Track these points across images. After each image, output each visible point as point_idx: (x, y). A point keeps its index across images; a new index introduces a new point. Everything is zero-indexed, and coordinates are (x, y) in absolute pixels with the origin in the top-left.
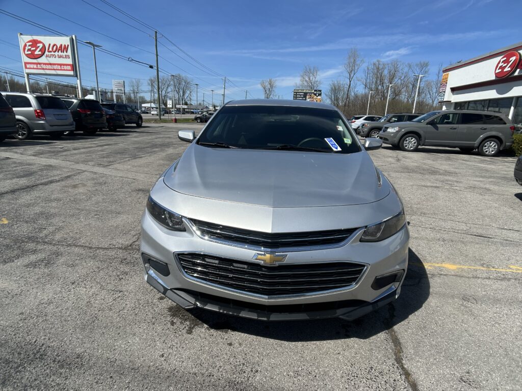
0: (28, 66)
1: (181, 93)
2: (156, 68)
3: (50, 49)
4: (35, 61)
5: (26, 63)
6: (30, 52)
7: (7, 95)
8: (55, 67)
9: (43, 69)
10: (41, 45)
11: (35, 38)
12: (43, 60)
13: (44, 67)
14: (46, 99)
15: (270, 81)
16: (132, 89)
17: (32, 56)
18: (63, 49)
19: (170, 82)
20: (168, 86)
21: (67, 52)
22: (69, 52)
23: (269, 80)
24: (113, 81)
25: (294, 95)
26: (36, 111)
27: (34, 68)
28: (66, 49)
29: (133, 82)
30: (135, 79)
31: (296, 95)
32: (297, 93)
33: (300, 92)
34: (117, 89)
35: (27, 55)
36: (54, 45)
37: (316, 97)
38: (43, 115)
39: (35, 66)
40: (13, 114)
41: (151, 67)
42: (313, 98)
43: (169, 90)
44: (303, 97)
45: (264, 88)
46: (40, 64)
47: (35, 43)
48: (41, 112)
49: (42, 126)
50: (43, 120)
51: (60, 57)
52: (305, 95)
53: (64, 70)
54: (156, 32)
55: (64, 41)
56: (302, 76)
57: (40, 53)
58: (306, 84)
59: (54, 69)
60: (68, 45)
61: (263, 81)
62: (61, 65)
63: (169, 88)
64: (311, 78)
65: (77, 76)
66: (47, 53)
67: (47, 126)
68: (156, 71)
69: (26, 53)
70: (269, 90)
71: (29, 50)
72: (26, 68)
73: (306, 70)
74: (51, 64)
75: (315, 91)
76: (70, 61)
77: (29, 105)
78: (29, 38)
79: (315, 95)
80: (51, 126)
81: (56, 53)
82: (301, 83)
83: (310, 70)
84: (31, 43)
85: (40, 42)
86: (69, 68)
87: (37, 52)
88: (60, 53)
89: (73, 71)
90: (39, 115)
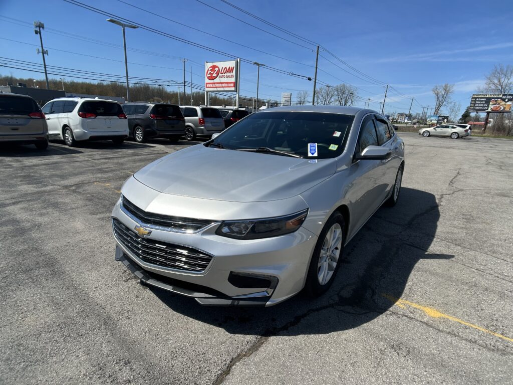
0: (208, 86)
1: (343, 102)
2: (314, 80)
3: (222, 72)
4: (212, 81)
5: (207, 84)
6: (210, 75)
7: (186, 108)
8: (223, 85)
9: (216, 87)
10: (217, 69)
11: (215, 64)
12: (217, 80)
13: (217, 85)
14: (210, 111)
15: (446, 86)
16: (299, 100)
17: (211, 78)
18: (230, 70)
19: (334, 92)
20: (332, 96)
21: (232, 73)
22: (234, 73)
23: (444, 85)
24: (282, 93)
25: (472, 101)
26: (200, 119)
27: (211, 87)
28: (232, 70)
29: (301, 94)
30: (303, 91)
31: (475, 101)
32: (476, 98)
33: (483, 98)
34: (284, 100)
35: (208, 78)
36: (225, 68)
37: (503, 103)
38: (204, 122)
39: (211, 85)
40: (184, 121)
41: (310, 79)
42: (499, 104)
43: (332, 99)
44: (485, 104)
45: (437, 94)
46: (215, 83)
47: (214, 67)
48: (203, 120)
49: (202, 131)
50: (203, 126)
51: (228, 77)
52: (488, 101)
53: (229, 87)
54: (318, 47)
55: (232, 64)
56: (489, 79)
57: (216, 75)
58: (493, 87)
59: (223, 87)
60: (234, 67)
61: (436, 86)
62: (227, 83)
63: (333, 98)
64: (502, 80)
65: (236, 91)
66: (220, 75)
67: (205, 130)
68: (314, 83)
69: (208, 76)
70: (443, 96)
71: (210, 73)
72: (207, 87)
73: (496, 71)
74: (221, 83)
75: (503, 95)
76: (233, 80)
77: (197, 115)
78: (211, 64)
79: (504, 100)
80: (208, 131)
81: (226, 74)
82: (486, 86)
83: (501, 70)
84: (211, 69)
85: (217, 67)
86: (232, 85)
87: (214, 75)
88: (228, 74)
89: (235, 87)
90: (201, 122)
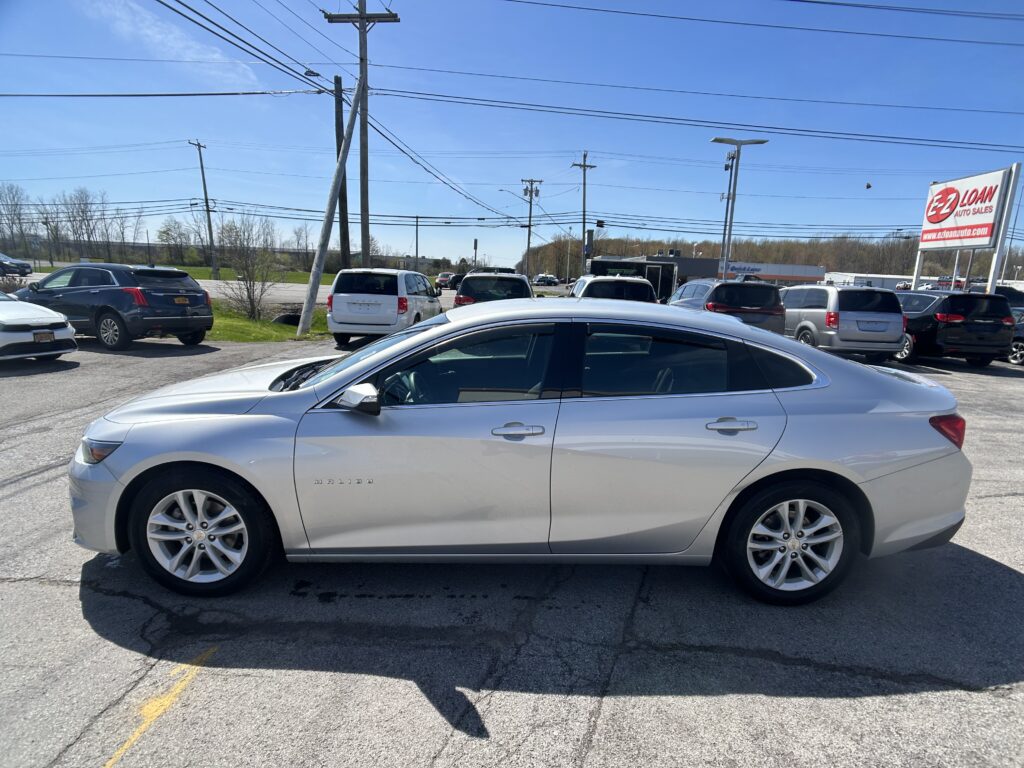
0: (926, 237)
3: (965, 201)
4: (936, 226)
5: (925, 232)
6: (934, 212)
8: (963, 233)
9: (945, 239)
10: (953, 197)
11: (950, 185)
12: (949, 223)
13: (947, 234)
17: (936, 218)
18: (985, 195)
21: (990, 201)
22: (995, 201)
26: (828, 313)
27: (931, 240)
28: (992, 193)
35: (930, 218)
36: (974, 191)
38: (837, 321)
39: (935, 236)
46: (942, 230)
47: (946, 193)
48: (837, 316)
51: (977, 212)
53: (976, 237)
55: (994, 179)
57: (948, 210)
59: (961, 238)
60: (997, 187)
65: (994, 246)
66: (958, 208)
69: (930, 214)
71: (935, 208)
72: (924, 241)
74: (958, 229)
76: (990, 218)
78: (941, 187)
81: (973, 207)
84: (940, 197)
85: (954, 191)
86: (986, 231)
87: (945, 211)
88: (979, 205)
89: (991, 236)
